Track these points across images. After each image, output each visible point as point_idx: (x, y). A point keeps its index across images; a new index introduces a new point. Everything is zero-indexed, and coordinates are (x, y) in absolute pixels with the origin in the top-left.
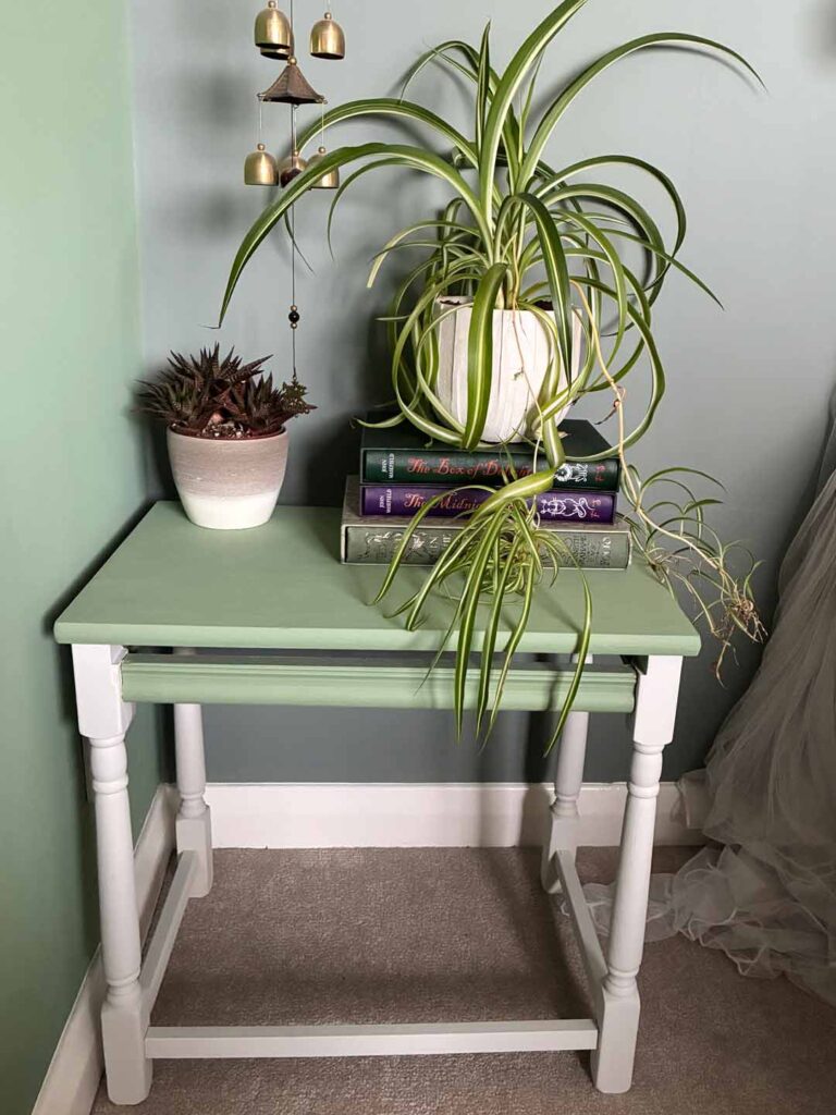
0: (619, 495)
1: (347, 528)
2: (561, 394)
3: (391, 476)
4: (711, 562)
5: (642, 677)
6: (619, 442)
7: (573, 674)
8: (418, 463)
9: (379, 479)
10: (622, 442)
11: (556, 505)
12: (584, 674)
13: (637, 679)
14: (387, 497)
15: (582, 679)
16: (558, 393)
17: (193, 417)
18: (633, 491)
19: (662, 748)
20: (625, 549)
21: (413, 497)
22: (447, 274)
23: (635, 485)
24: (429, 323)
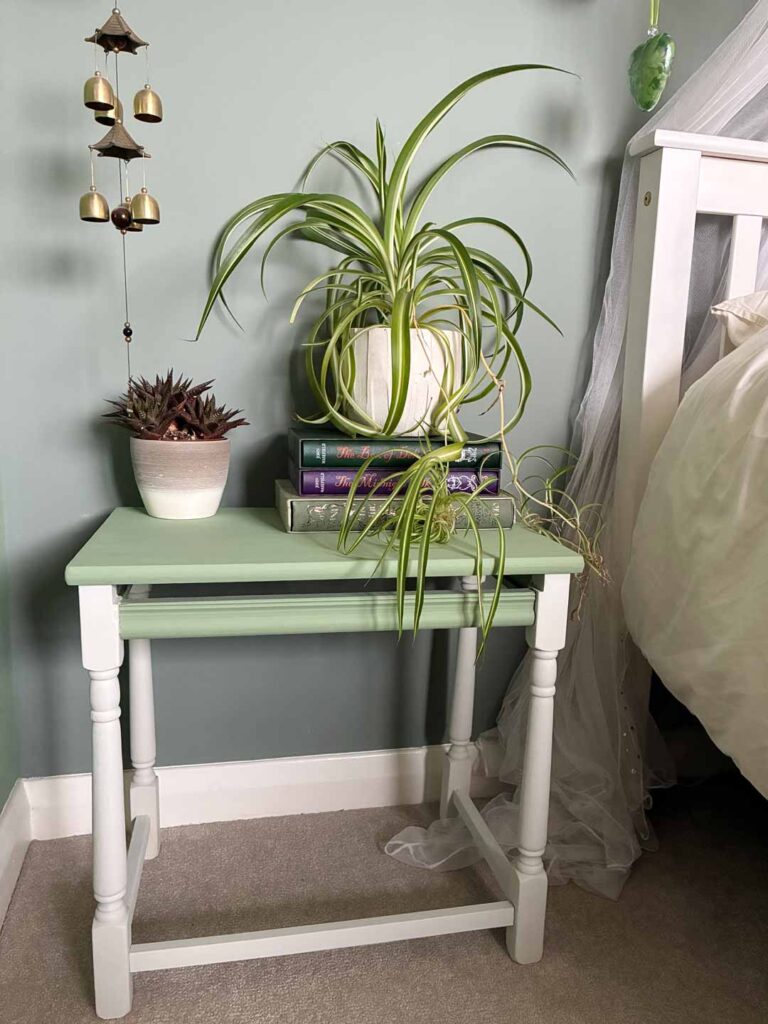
0: (502, 471)
1: (292, 503)
2: (457, 392)
3: (324, 462)
4: (570, 523)
5: (540, 593)
6: (500, 429)
7: (492, 595)
8: (344, 451)
9: (315, 465)
10: (503, 429)
11: (454, 481)
12: (501, 594)
13: (536, 597)
14: (320, 480)
15: (500, 599)
16: (454, 392)
17: (157, 423)
18: (511, 465)
19: (556, 654)
20: (510, 511)
21: (342, 479)
22: (360, 303)
23: (512, 460)
24: (346, 342)
